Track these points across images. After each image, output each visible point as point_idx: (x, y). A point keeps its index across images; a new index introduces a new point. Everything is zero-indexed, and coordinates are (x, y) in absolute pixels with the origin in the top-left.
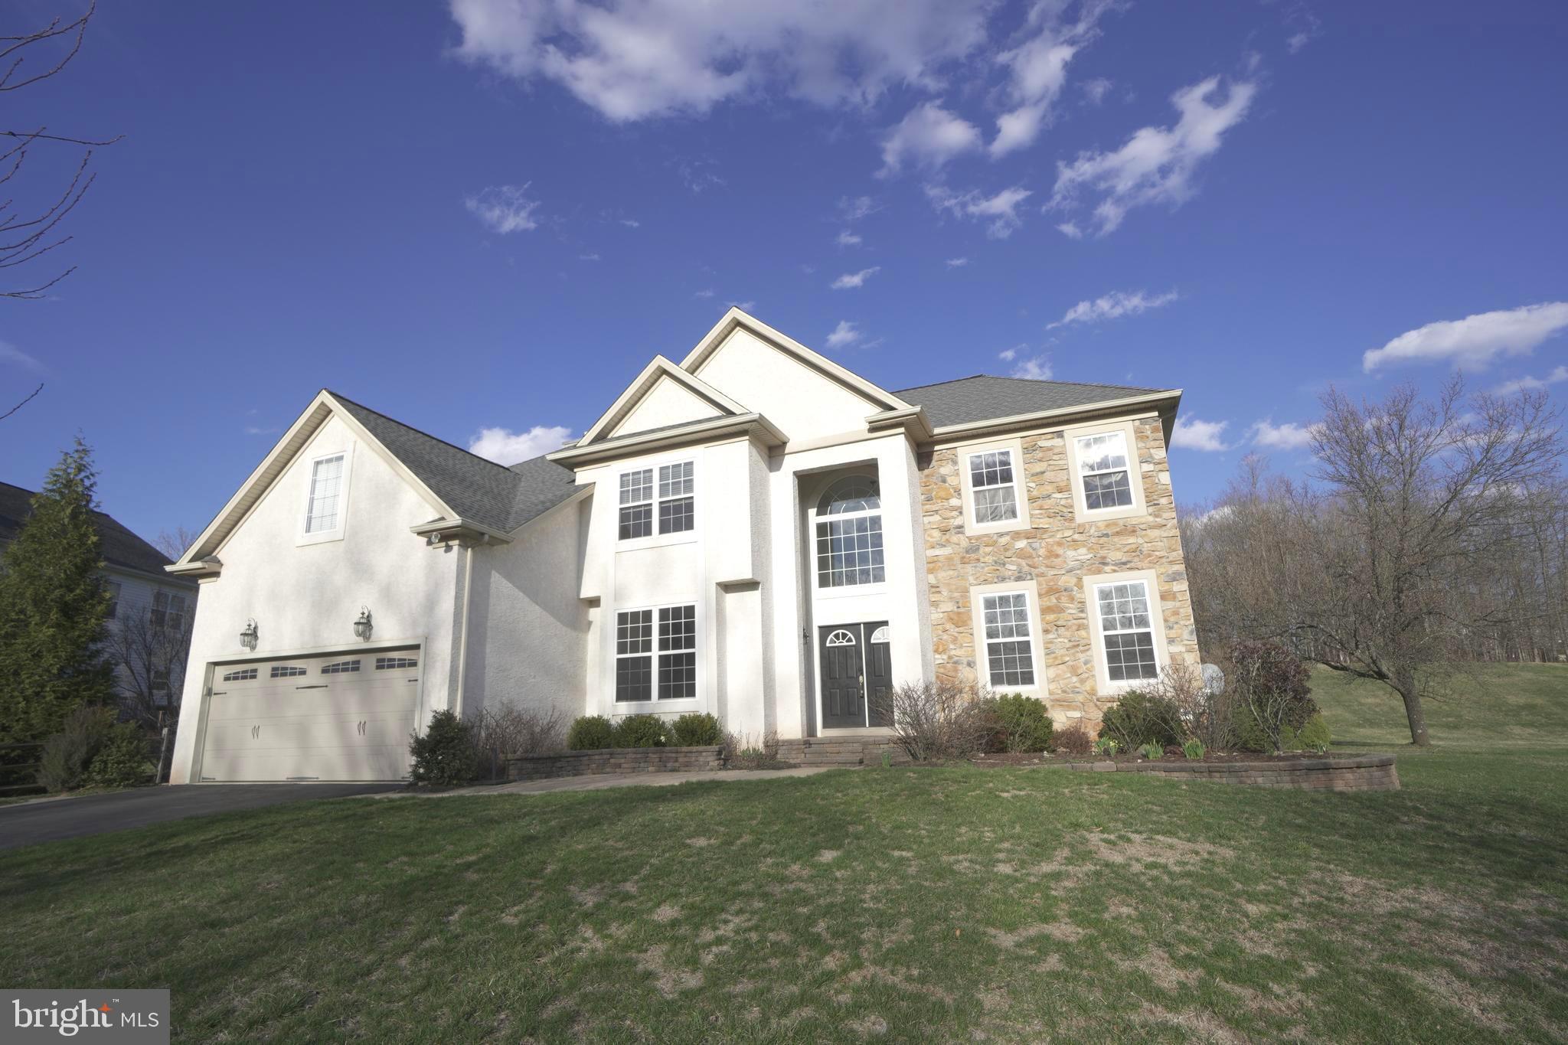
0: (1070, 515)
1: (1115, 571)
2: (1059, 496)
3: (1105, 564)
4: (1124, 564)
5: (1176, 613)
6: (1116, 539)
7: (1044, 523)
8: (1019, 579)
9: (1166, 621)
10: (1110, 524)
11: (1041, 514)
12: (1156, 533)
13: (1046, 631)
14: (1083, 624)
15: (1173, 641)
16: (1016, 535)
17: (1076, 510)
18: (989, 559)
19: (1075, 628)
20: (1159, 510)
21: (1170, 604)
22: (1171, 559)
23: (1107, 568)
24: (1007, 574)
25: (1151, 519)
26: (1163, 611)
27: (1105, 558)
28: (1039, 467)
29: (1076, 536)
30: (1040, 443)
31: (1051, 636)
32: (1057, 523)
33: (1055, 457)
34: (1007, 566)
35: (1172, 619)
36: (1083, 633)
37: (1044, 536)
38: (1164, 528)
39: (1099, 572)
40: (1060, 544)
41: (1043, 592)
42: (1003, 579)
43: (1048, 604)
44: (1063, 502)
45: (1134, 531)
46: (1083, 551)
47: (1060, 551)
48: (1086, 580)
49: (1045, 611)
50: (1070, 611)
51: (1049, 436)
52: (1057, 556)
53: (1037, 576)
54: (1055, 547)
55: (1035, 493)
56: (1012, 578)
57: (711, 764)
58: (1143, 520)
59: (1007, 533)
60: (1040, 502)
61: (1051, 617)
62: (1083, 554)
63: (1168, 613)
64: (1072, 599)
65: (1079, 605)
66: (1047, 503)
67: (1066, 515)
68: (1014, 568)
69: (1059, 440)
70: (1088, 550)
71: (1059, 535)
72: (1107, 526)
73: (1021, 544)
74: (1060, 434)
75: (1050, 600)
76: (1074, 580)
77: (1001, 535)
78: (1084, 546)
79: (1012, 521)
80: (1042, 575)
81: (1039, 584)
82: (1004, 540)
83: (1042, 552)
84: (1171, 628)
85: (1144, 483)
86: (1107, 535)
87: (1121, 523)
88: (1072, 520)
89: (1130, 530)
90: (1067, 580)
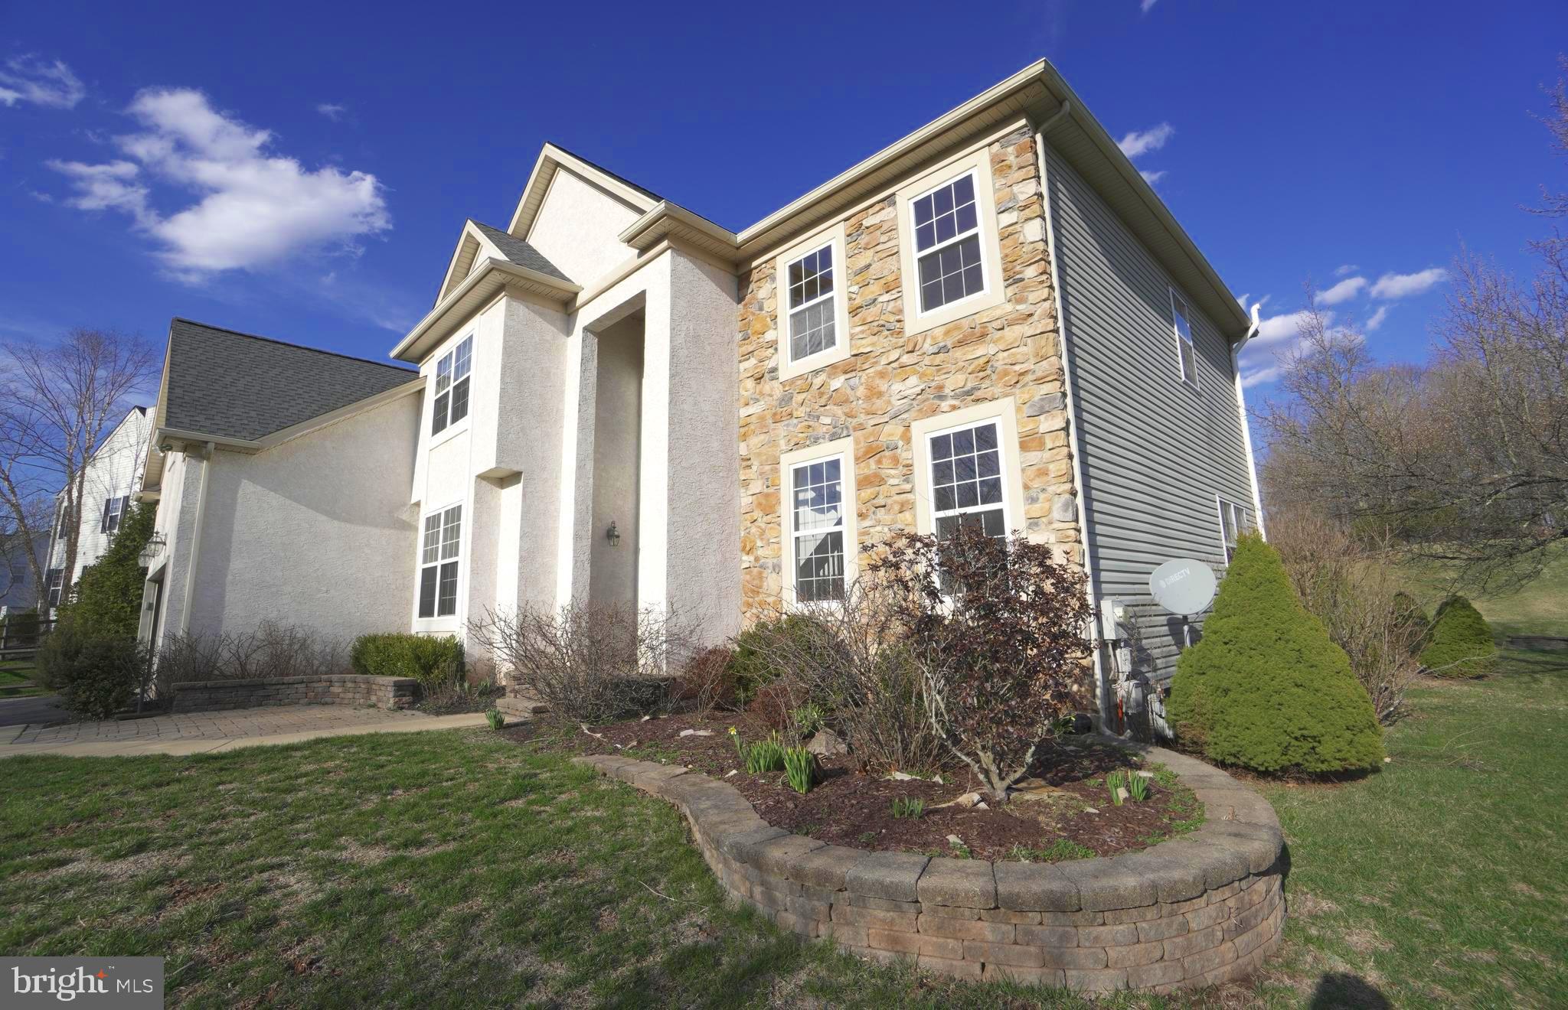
0: (898, 325)
1: (954, 408)
2: (887, 298)
3: (942, 398)
4: (969, 393)
5: (1043, 473)
6: (958, 353)
7: (866, 345)
8: (834, 437)
9: (1026, 487)
10: (951, 327)
11: (863, 332)
12: (1017, 332)
13: (861, 515)
14: (907, 502)
15: (1037, 524)
16: (833, 369)
17: (907, 317)
18: (801, 412)
19: (897, 508)
20: (1025, 288)
21: (1034, 457)
22: (1039, 374)
23: (945, 405)
24: (821, 431)
25: (1009, 307)
26: (1023, 470)
27: (943, 387)
28: (864, 260)
29: (906, 359)
30: (866, 223)
31: (867, 523)
32: (883, 341)
33: (884, 238)
34: (822, 420)
35: (1036, 484)
37: (866, 366)
38: (1031, 320)
39: (934, 411)
40: (882, 375)
41: (861, 453)
42: (816, 441)
43: (866, 471)
44: (891, 307)
45: (983, 335)
46: (913, 380)
47: (884, 387)
48: (915, 427)
49: (863, 484)
50: (892, 481)
51: (877, 208)
52: (880, 394)
53: (855, 429)
54: (878, 381)
55: (858, 301)
56: (827, 436)
58: (998, 313)
59: (822, 370)
60: (862, 314)
61: (867, 493)
62: (913, 385)
63: (1031, 472)
64: (896, 461)
65: (905, 471)
66: (872, 313)
67: (893, 327)
68: (829, 421)
69: (891, 209)
70: (920, 378)
71: (884, 361)
72: (947, 333)
73: (837, 383)
74: (891, 200)
75: (868, 467)
76: (900, 432)
77: (817, 374)
78: (915, 372)
79: (830, 351)
80: (861, 427)
81: (857, 442)
82: (818, 381)
83: (861, 391)
84: (1033, 500)
85: (1003, 247)
86: (946, 349)
87: (966, 323)
88: (902, 332)
89: (978, 334)
90: (892, 432)
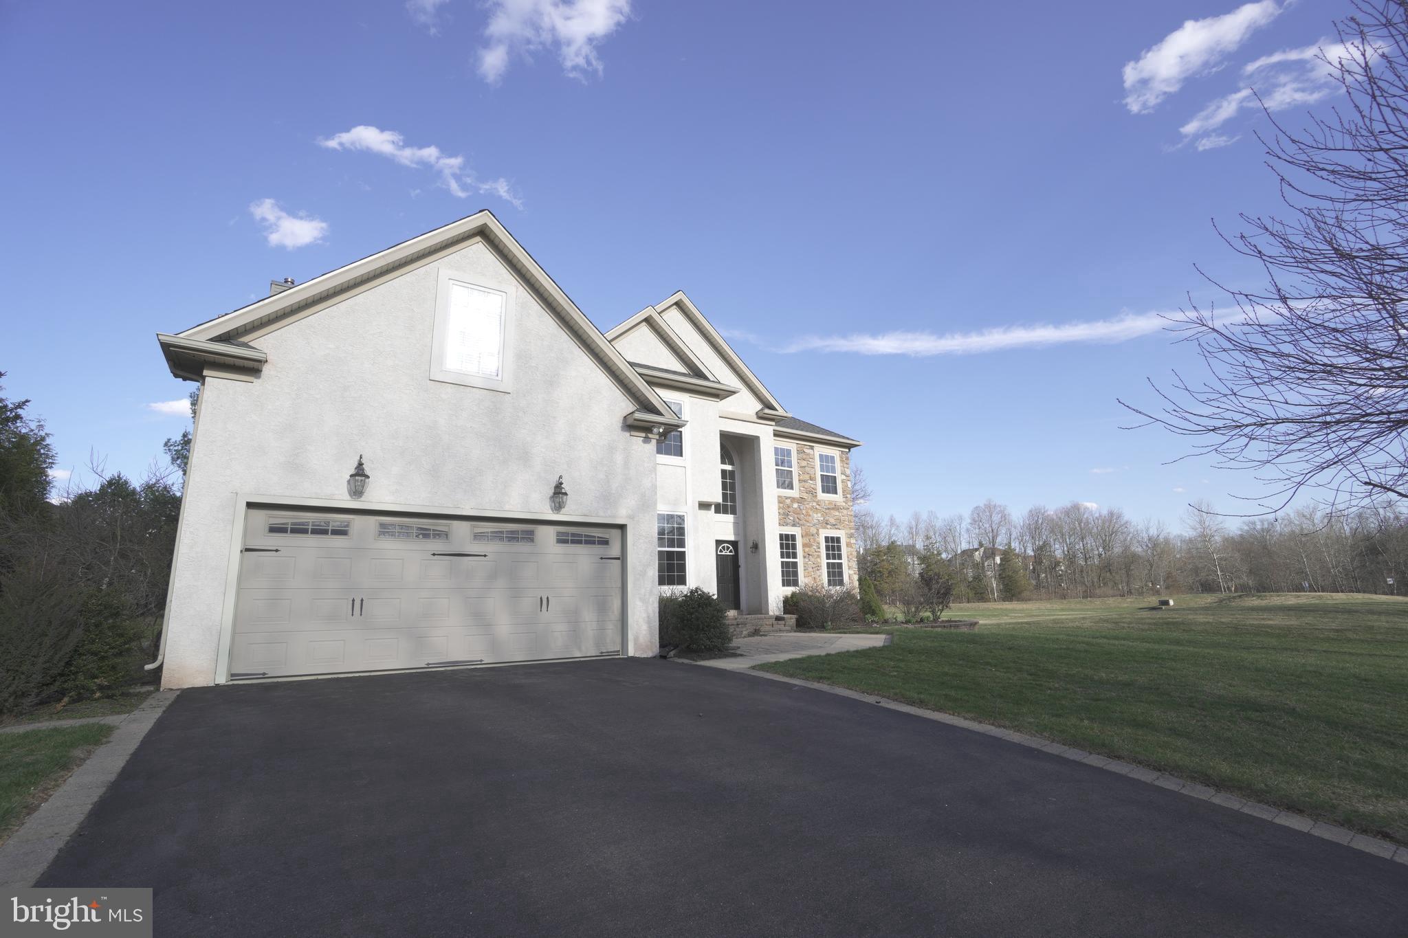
0: (815, 493)
1: (831, 528)
2: (811, 482)
3: (827, 524)
4: (834, 525)
5: (852, 554)
6: (832, 511)
7: (805, 496)
8: (794, 525)
9: (848, 557)
10: (830, 503)
11: (804, 490)
12: (845, 512)
13: (804, 557)
14: (818, 555)
15: (850, 569)
16: (793, 500)
17: (818, 494)
19: (815, 557)
20: (847, 500)
21: (850, 549)
22: (850, 526)
23: (829, 526)
24: (789, 521)
25: (844, 504)
26: (847, 552)
27: (827, 521)
28: (804, 463)
29: (818, 507)
30: (803, 450)
31: (806, 560)
32: (810, 497)
33: (810, 459)
34: (789, 517)
36: (819, 560)
37: (805, 503)
38: (848, 510)
39: (825, 527)
40: (810, 509)
41: (804, 534)
42: (788, 524)
43: (805, 542)
44: (812, 486)
46: (819, 515)
47: (811, 513)
48: (820, 530)
49: (805, 545)
50: (813, 547)
51: (808, 447)
52: (810, 516)
53: (802, 525)
54: (809, 511)
55: (801, 477)
56: (791, 524)
57: (744, 633)
59: (790, 498)
60: (803, 483)
61: (807, 550)
62: (820, 517)
64: (814, 540)
65: (817, 544)
66: (807, 485)
67: (813, 493)
68: (791, 518)
69: (811, 450)
70: (821, 514)
71: (811, 504)
73: (795, 505)
74: (812, 448)
75: (806, 539)
76: (815, 531)
77: (787, 498)
78: (820, 512)
79: (791, 491)
80: (804, 525)
81: (802, 530)
82: (788, 501)
83: (803, 512)
84: (850, 561)
85: (843, 485)
86: (829, 509)
87: (834, 503)
88: (816, 496)
89: (836, 508)
90: (813, 530)
